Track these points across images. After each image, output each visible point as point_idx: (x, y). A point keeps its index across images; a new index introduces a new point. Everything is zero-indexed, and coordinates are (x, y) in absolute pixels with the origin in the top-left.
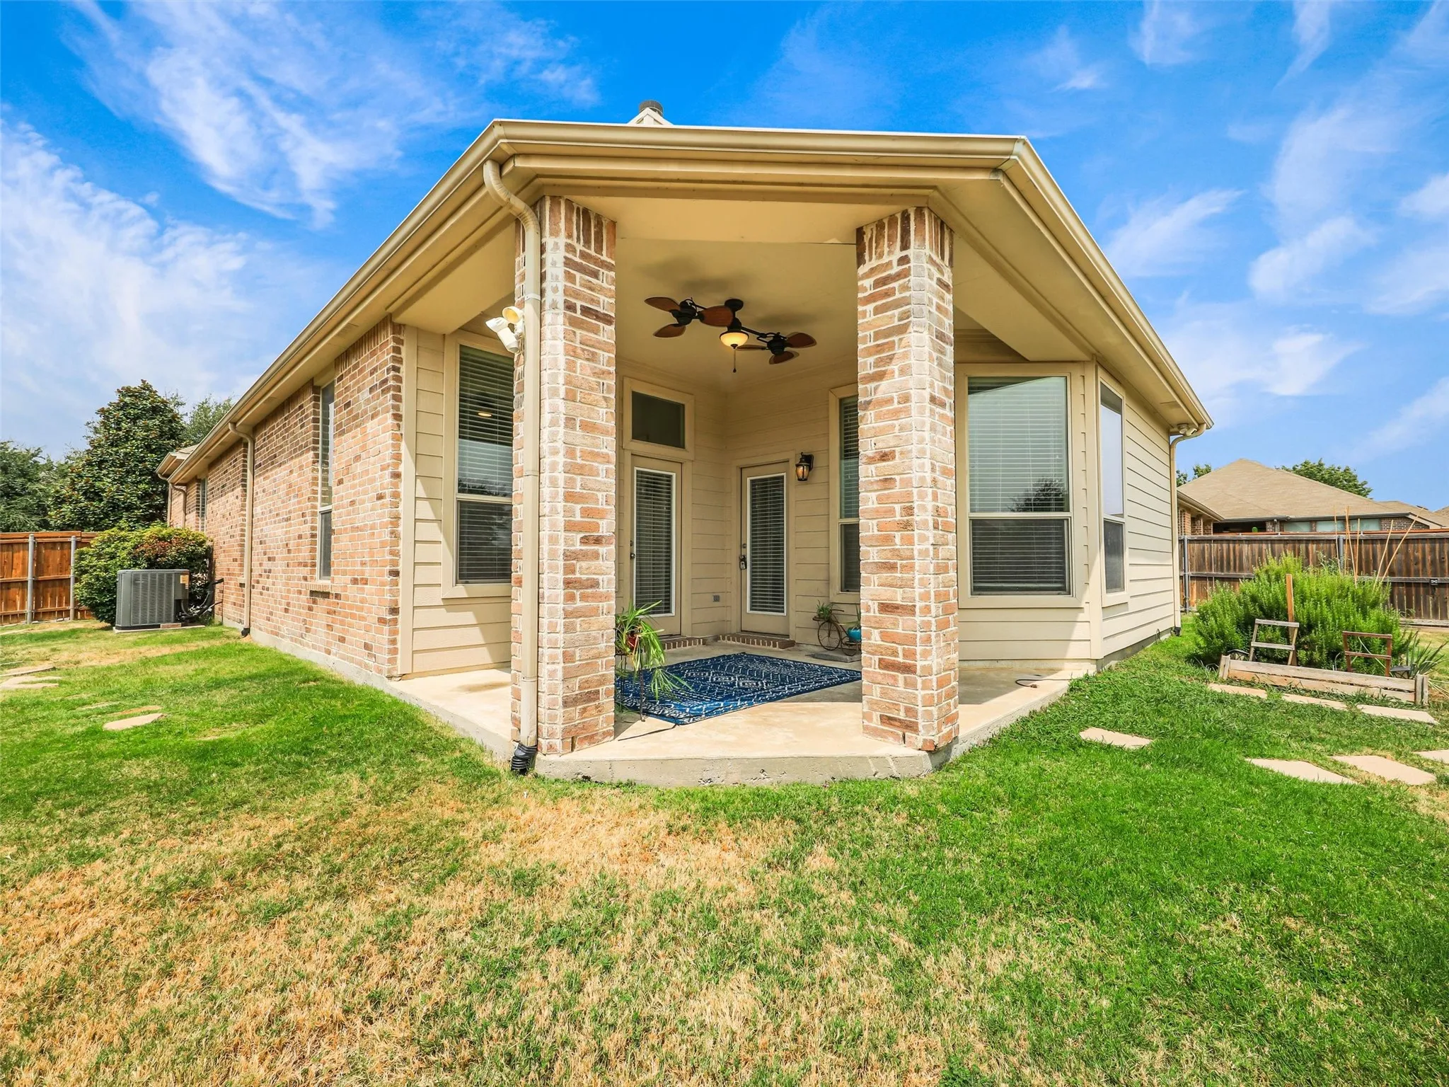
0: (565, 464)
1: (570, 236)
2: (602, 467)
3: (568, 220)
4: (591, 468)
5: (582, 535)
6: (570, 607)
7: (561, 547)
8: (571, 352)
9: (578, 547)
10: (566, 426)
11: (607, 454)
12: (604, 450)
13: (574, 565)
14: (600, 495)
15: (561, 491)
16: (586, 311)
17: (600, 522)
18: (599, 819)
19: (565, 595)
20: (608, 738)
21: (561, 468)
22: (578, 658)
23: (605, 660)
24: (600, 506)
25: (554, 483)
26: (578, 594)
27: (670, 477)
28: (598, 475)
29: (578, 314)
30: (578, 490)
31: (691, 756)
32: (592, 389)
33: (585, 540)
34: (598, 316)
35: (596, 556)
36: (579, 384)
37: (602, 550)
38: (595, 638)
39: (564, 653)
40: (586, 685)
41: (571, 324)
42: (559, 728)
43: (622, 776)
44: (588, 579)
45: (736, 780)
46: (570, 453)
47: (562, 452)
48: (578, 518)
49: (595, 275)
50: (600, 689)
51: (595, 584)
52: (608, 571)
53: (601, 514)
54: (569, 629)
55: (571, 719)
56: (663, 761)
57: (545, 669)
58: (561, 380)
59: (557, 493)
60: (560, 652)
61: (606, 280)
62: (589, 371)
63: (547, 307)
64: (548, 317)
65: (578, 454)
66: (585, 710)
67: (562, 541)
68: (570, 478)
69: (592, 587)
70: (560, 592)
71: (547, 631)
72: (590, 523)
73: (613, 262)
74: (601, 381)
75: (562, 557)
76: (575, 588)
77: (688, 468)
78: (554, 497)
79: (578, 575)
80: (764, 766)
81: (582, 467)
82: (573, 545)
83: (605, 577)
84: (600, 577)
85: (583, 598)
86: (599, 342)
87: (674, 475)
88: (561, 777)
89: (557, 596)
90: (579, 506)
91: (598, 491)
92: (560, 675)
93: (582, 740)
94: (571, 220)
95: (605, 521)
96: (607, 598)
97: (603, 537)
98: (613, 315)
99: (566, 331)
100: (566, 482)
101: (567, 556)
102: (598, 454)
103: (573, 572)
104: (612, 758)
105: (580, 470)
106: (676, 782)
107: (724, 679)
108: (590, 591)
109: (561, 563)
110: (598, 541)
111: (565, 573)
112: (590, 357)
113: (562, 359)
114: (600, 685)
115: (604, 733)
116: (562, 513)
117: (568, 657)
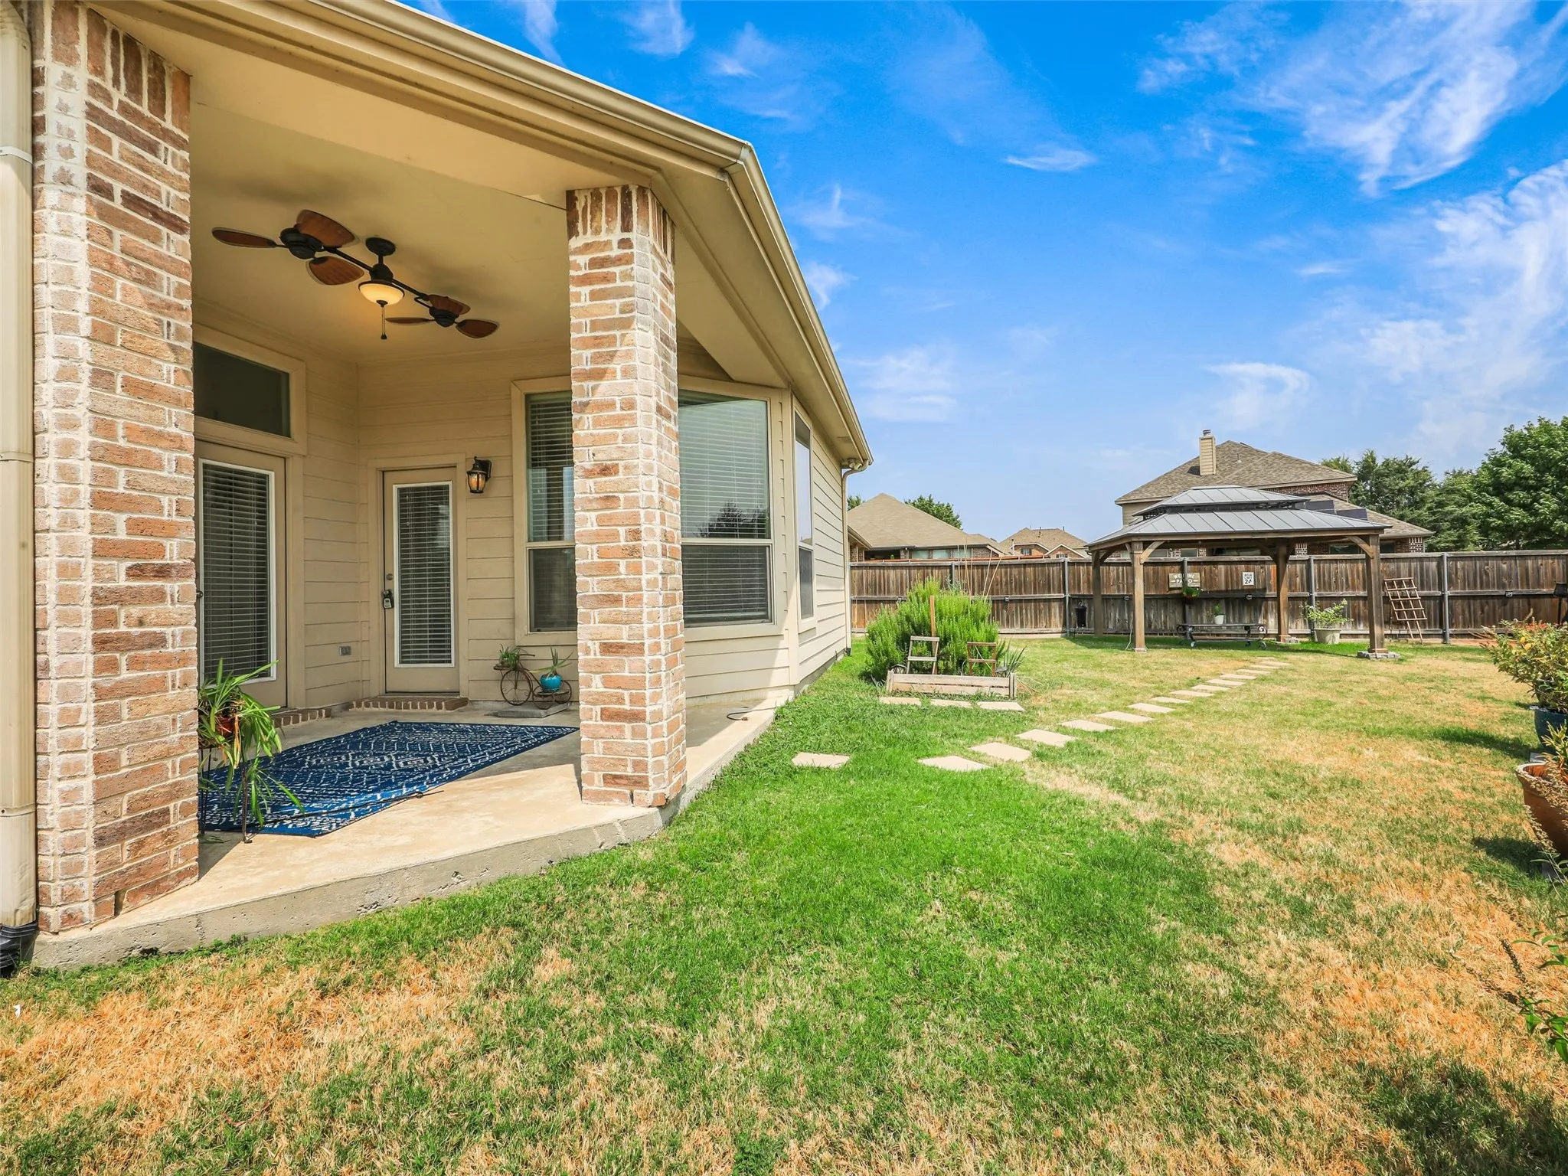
0: (93, 447)
1: (98, 71)
2: (169, 457)
3: (94, 46)
4: (147, 456)
5: (129, 563)
6: (108, 681)
7: (87, 584)
8: (103, 264)
9: (123, 582)
10: (94, 384)
11: (179, 436)
12: (173, 430)
13: (114, 612)
14: (165, 500)
15: (85, 491)
16: (129, 200)
17: (167, 543)
18: (189, 1008)
19: (97, 662)
20: (188, 880)
21: (83, 451)
22: (124, 762)
23: (178, 760)
24: (165, 518)
25: (67, 475)
26: (123, 659)
27: (265, 477)
28: (161, 467)
29: (118, 203)
30: (121, 490)
31: (344, 878)
32: (148, 330)
33: (135, 572)
34: (156, 214)
35: (160, 596)
36: (120, 317)
37: (171, 586)
38: (159, 728)
39: (95, 758)
40: (144, 804)
41: (101, 217)
42: (86, 884)
43: (219, 931)
44: (143, 635)
45: (417, 894)
46: (103, 426)
47: (86, 424)
48: (122, 535)
49: (153, 149)
50: (171, 806)
51: (160, 641)
52: (183, 619)
53: (169, 530)
54: (101, 718)
55: (116, 863)
56: (294, 895)
57: (52, 791)
58: (82, 305)
59: (77, 493)
60: (87, 759)
61: (172, 161)
62: (140, 300)
63: (48, 176)
64: (51, 195)
65: (121, 432)
66: (141, 844)
67: (88, 572)
68: (104, 470)
69: (151, 646)
70: (87, 658)
71: (56, 725)
72: (145, 543)
73: (186, 137)
74: (165, 320)
75: (88, 600)
76: (117, 649)
77: (295, 466)
78: (68, 500)
79: (123, 628)
80: (456, 868)
81: (128, 453)
82: (112, 580)
83: (178, 630)
84: (168, 631)
85: (133, 664)
86: (160, 257)
87: (272, 475)
88: (95, 963)
89: (79, 665)
90: (125, 517)
91: (163, 492)
92: (88, 795)
93: (135, 894)
94: (101, 47)
95: (175, 542)
96: (182, 660)
97: (172, 566)
98: (186, 219)
99: (90, 227)
100: (95, 477)
101: (98, 597)
102: (160, 435)
103: (114, 623)
104: (202, 909)
105: (126, 458)
106: (319, 919)
107: (369, 761)
108: (148, 652)
109: (86, 609)
110: (162, 572)
111: (96, 625)
112: (143, 277)
113: (83, 272)
114: (171, 800)
115: (179, 874)
116: (88, 527)
117: (102, 764)
